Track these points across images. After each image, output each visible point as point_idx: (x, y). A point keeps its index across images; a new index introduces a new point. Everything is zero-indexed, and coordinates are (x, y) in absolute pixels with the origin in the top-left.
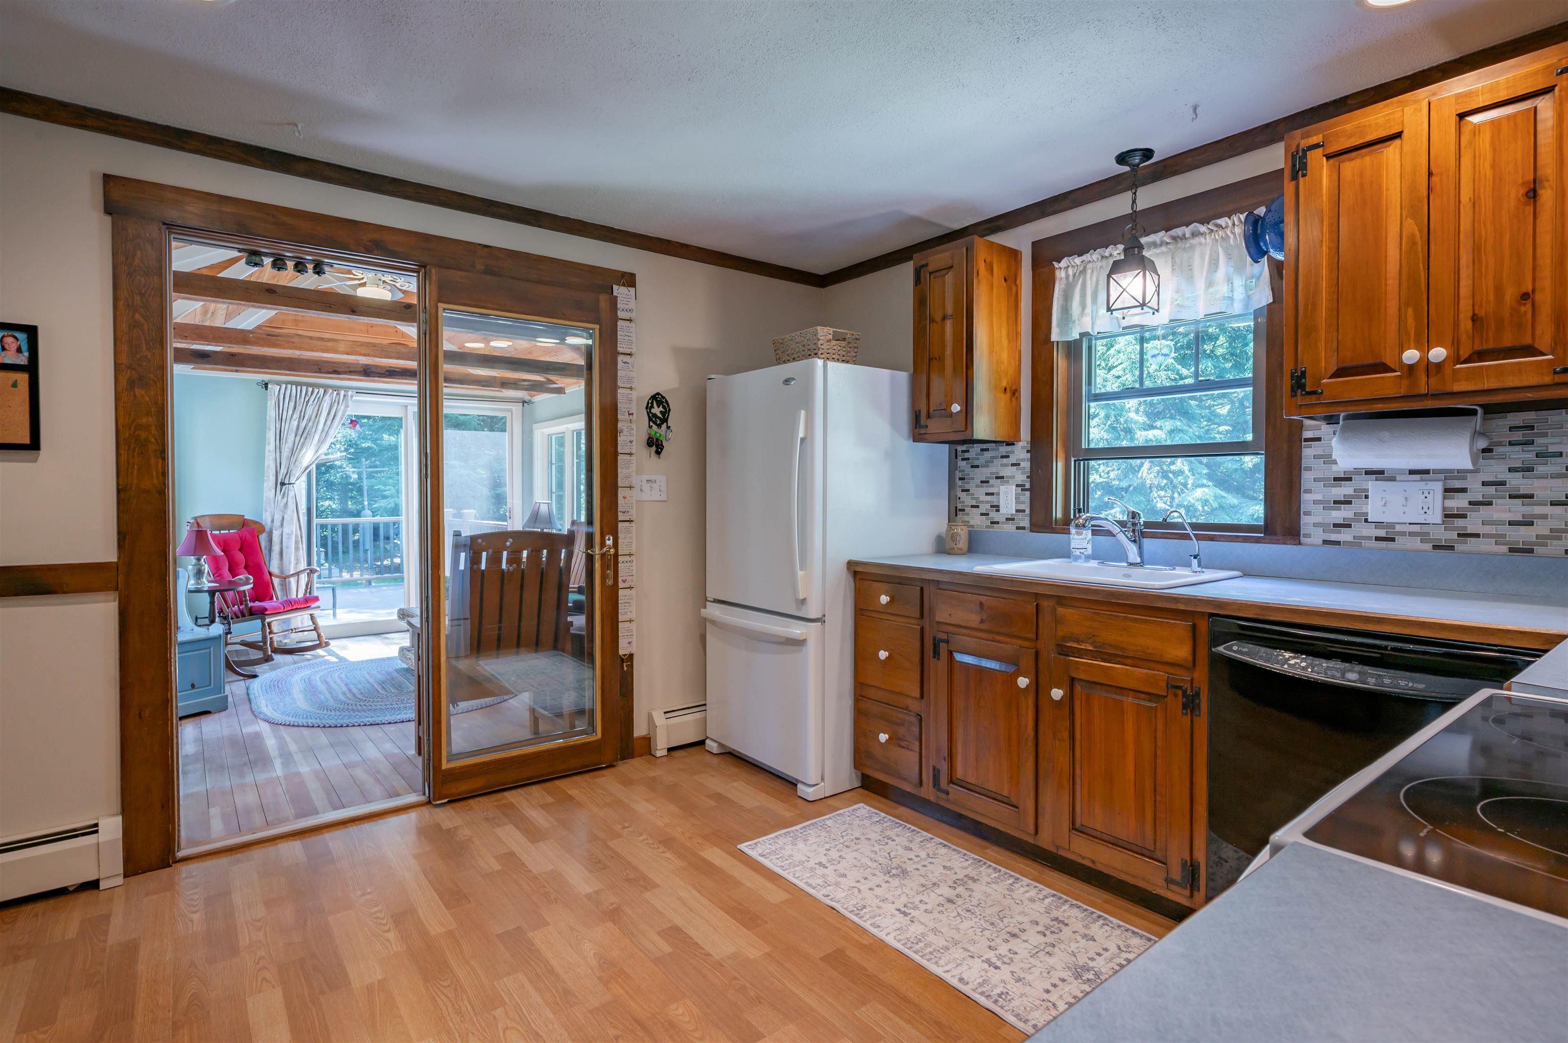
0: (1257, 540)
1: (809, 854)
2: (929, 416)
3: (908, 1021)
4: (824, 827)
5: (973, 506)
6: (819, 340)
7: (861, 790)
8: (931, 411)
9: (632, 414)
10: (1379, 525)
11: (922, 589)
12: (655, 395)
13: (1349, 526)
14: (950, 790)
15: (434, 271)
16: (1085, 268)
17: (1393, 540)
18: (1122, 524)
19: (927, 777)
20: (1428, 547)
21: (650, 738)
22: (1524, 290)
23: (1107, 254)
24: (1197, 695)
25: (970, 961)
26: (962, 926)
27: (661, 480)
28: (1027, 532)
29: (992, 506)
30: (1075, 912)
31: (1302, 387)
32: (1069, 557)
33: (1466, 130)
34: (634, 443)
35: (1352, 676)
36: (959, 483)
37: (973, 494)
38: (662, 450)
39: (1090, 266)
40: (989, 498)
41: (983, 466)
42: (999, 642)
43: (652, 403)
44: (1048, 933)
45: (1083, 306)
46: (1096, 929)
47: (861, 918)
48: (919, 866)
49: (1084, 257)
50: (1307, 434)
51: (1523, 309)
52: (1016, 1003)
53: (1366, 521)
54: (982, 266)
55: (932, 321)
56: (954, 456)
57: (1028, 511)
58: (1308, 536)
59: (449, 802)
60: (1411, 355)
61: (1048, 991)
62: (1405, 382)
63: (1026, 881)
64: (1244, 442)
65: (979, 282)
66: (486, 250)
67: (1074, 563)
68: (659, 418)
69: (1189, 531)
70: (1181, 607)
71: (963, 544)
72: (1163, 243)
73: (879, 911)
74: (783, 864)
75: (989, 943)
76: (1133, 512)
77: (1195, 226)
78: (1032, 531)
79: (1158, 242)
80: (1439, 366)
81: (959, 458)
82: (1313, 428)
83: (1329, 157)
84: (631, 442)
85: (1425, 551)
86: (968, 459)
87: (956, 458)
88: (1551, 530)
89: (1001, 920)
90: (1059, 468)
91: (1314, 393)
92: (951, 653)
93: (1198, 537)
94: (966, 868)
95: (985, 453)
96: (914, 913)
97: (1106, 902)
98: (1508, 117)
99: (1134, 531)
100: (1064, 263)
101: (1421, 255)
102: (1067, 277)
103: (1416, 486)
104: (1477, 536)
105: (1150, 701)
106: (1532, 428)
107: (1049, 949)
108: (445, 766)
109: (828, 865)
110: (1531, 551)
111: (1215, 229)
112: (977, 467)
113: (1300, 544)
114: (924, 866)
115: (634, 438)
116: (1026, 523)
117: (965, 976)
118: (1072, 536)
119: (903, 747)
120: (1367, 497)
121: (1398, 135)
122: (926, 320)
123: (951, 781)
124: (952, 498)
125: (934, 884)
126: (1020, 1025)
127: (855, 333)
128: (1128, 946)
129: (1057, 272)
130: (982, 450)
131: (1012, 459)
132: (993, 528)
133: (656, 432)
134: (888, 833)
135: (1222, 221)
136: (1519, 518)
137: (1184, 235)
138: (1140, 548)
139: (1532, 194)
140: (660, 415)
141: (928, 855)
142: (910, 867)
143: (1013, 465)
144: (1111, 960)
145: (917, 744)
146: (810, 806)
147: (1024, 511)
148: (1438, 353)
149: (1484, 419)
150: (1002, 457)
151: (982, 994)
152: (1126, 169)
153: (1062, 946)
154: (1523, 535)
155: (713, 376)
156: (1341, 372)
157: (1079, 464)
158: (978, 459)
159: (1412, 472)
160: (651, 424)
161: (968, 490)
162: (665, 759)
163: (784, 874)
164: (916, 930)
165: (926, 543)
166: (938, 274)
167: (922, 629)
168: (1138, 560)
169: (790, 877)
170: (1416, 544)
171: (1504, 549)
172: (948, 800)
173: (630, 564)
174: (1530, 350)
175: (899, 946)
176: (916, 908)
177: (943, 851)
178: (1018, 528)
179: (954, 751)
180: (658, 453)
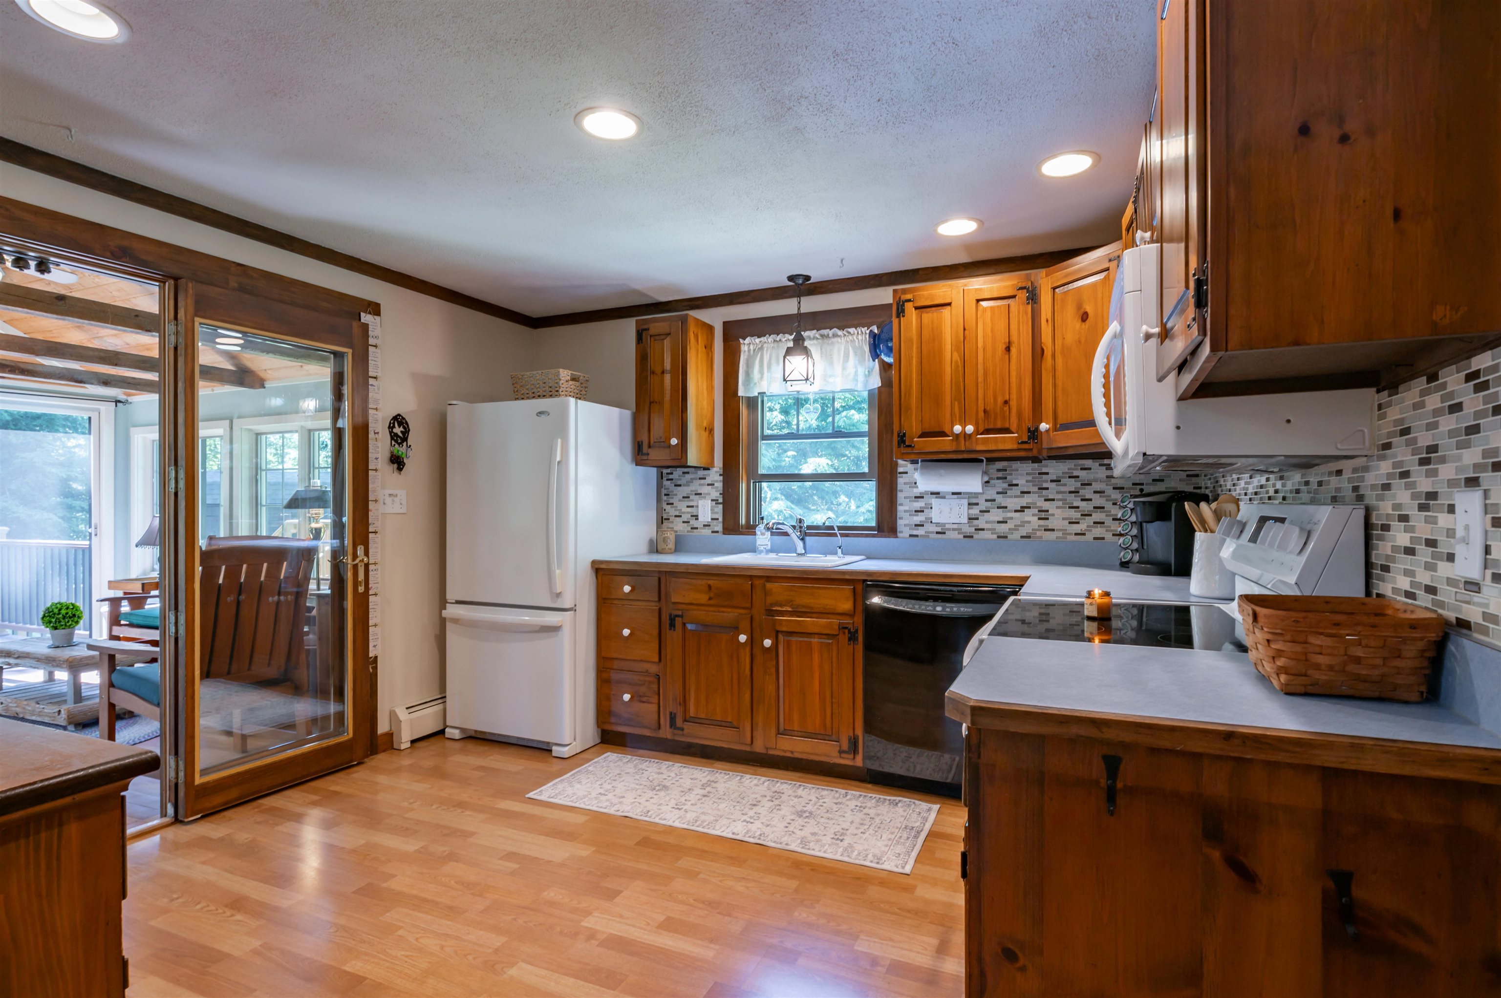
0: (873, 536)
1: (589, 790)
2: (649, 447)
3: (712, 861)
4: (588, 772)
5: (676, 516)
6: (560, 380)
7: (601, 745)
8: (652, 442)
9: (378, 433)
10: (937, 524)
11: (659, 579)
12: (397, 416)
13: (923, 525)
14: (685, 727)
15: (190, 285)
16: (762, 346)
17: (944, 533)
18: (794, 527)
19: (665, 722)
20: (961, 536)
21: (392, 734)
22: (1005, 399)
23: (778, 339)
24: (857, 631)
25: (735, 823)
26: (720, 807)
27: (402, 494)
28: (720, 534)
29: (692, 516)
30: (785, 786)
31: (904, 442)
32: (755, 552)
33: (980, 309)
34: (379, 460)
35: (939, 609)
36: (665, 498)
37: (677, 507)
38: (403, 467)
39: (765, 345)
40: (689, 510)
41: (684, 485)
42: (723, 612)
43: (394, 423)
44: (774, 799)
45: (761, 373)
46: (800, 792)
47: (650, 817)
48: (673, 782)
49: (762, 339)
50: (900, 470)
51: (1005, 409)
52: (771, 837)
53: (931, 522)
54: (692, 336)
55: (653, 373)
56: (661, 476)
57: (721, 519)
58: (901, 532)
59: (202, 817)
60: (957, 429)
61: (787, 827)
62: (955, 443)
63: (748, 776)
64: (864, 473)
65: (690, 348)
66: (239, 267)
67: (759, 556)
68: (400, 437)
69: (836, 531)
70: (847, 577)
71: (671, 545)
72: (815, 338)
73: (660, 811)
74: (572, 799)
75: (741, 812)
76: (800, 519)
77: (835, 330)
78: (724, 534)
79: (812, 337)
80: (970, 435)
81: (665, 479)
82: (903, 465)
83: (916, 308)
84: (377, 459)
85: (960, 539)
86: (672, 480)
87: (662, 478)
88: (1015, 526)
89: (743, 798)
90: (743, 487)
91: (909, 446)
92: (684, 624)
93: (842, 535)
94: (706, 777)
95: (686, 475)
96: (685, 807)
97: (800, 777)
98: (998, 306)
99: (800, 531)
100: (748, 340)
101: (961, 373)
102: (749, 350)
103: (955, 502)
104: (983, 530)
105: (828, 639)
106: (1006, 470)
107: (777, 807)
108: (198, 780)
109: (607, 793)
110: (1006, 537)
111: (847, 334)
112: (680, 485)
113: (897, 537)
114: (677, 781)
115: (379, 456)
116: (719, 528)
117: (734, 831)
118: (757, 537)
119: (644, 702)
120: (931, 508)
121: (949, 304)
122: (647, 371)
123: (685, 720)
124: (660, 510)
125: (690, 789)
126: (779, 846)
127: (586, 376)
128: (822, 796)
129: (742, 347)
130: (684, 473)
131: (708, 481)
132: (693, 532)
133: (398, 451)
134: (640, 767)
135: (852, 330)
136: (1001, 520)
137: (828, 335)
138: (804, 543)
139: (1008, 349)
140: (400, 435)
141: (676, 774)
142: (668, 784)
143: (708, 485)
144: (815, 804)
145: (657, 697)
146: (567, 762)
147: (718, 519)
148: (970, 429)
149: (986, 465)
150: (700, 479)
151: (749, 837)
152: (791, 284)
153: (785, 804)
154: (1003, 528)
155: (454, 402)
156: (924, 435)
157: (756, 485)
158: (680, 479)
159: (953, 494)
160: (393, 443)
161: (673, 504)
162: (409, 750)
163: (577, 805)
164: (690, 816)
165: (644, 547)
166: (657, 338)
167: (660, 610)
168: (803, 552)
169: (582, 806)
170: (954, 535)
171: (995, 536)
172: (683, 735)
173: (375, 572)
174: (1007, 431)
175: (685, 826)
176: (684, 804)
177: (685, 770)
178: (713, 532)
179: (687, 696)
180: (400, 469)
